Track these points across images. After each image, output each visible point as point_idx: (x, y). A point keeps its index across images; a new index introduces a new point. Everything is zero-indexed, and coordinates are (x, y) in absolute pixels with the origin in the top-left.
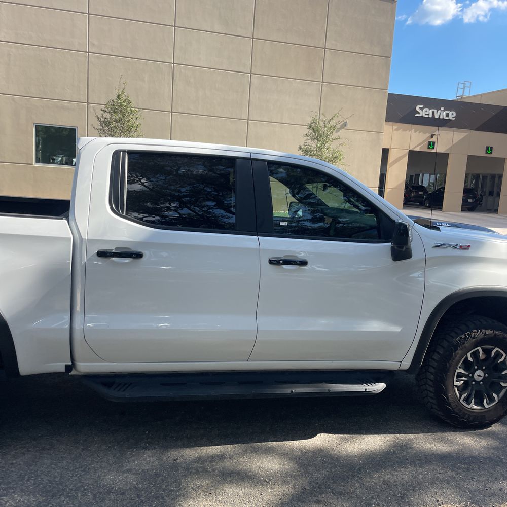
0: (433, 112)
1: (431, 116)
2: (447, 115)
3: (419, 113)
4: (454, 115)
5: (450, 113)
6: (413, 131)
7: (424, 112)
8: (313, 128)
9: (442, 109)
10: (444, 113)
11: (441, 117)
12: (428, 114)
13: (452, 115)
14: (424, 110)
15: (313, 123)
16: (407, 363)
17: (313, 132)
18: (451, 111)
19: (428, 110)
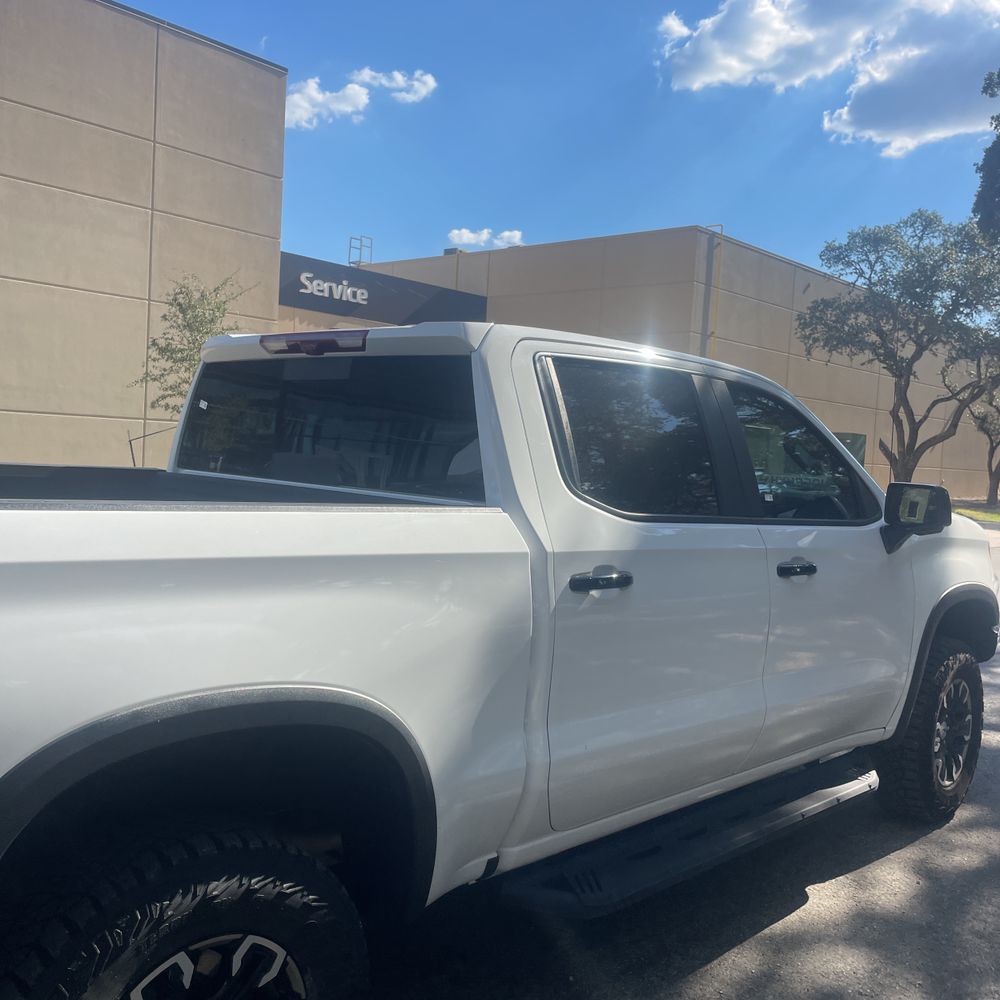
0: (331, 288)
1: (326, 294)
2: (354, 295)
3: (306, 288)
4: (365, 297)
5: (359, 292)
6: (297, 319)
7: (314, 287)
8: (180, 305)
9: (345, 283)
10: (349, 291)
11: (344, 298)
12: (322, 291)
13: (362, 296)
14: (315, 282)
15: (181, 293)
16: (892, 728)
17: (183, 311)
18: (359, 288)
19: (321, 282)
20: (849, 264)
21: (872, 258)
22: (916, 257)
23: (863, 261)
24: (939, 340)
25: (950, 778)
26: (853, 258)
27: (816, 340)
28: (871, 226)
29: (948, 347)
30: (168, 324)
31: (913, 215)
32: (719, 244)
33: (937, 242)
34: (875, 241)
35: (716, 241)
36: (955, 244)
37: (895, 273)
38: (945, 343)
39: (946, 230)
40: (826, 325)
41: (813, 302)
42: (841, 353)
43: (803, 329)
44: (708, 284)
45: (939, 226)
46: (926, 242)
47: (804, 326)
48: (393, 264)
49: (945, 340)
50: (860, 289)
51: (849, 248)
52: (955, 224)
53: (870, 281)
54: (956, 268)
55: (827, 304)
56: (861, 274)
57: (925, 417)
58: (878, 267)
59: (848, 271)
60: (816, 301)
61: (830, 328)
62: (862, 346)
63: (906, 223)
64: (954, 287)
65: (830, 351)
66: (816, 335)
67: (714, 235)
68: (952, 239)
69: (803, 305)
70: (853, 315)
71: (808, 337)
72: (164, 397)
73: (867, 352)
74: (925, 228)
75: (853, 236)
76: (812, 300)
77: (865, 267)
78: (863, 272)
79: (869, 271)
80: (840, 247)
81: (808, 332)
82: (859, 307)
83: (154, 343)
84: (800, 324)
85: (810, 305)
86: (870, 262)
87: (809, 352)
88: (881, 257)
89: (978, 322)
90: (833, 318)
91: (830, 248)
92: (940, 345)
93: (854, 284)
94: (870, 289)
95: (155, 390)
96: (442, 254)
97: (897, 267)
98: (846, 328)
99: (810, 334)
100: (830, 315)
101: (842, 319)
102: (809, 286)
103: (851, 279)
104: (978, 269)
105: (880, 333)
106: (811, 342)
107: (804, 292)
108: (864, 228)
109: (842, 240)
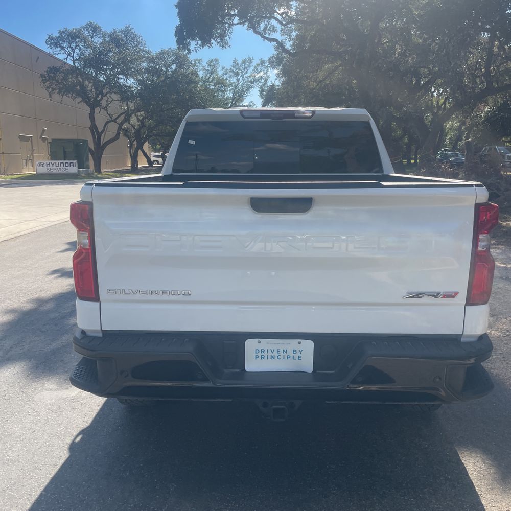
20: (62, 48)
21: (73, 45)
22: (96, 48)
23: (69, 47)
24: (111, 91)
26: (64, 45)
27: (53, 89)
31: (88, 24)
33: (101, 40)
34: (73, 36)
36: (110, 41)
37: (86, 54)
39: (104, 34)
40: (58, 81)
41: (48, 68)
42: (68, 97)
43: (44, 83)
45: (100, 31)
46: (95, 39)
47: (44, 81)
51: (61, 38)
52: (108, 32)
53: (73, 58)
55: (55, 70)
56: (69, 54)
57: (103, 130)
58: (76, 51)
59: (62, 52)
60: (50, 67)
61: (60, 84)
63: (84, 28)
65: (62, 95)
66: (53, 87)
68: (107, 40)
69: (41, 69)
74: (94, 32)
75: (61, 33)
80: (56, 38)
81: (47, 84)
84: (43, 80)
87: (50, 96)
88: (78, 46)
89: (129, 83)
91: (51, 38)
97: (87, 52)
99: (50, 86)
100: (60, 77)
102: (38, 58)
106: (50, 90)
107: (37, 61)
108: (66, 29)
109: (56, 35)
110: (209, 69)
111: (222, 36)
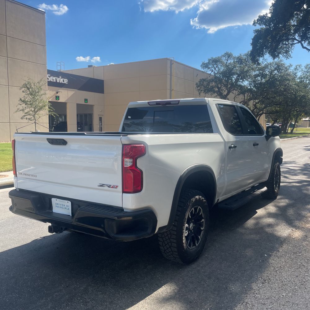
0: (56, 79)
1: (55, 81)
2: (64, 81)
3: (48, 79)
7: (51, 79)
9: (60, 77)
10: (62, 80)
11: (60, 82)
12: (53, 80)
14: (51, 77)
15: (28, 84)
16: (267, 178)
17: (28, 89)
18: (65, 78)
19: (53, 77)
20: (209, 68)
21: (215, 66)
22: (227, 66)
23: (213, 67)
24: (234, 89)
25: (276, 190)
26: (210, 66)
27: (201, 91)
28: (214, 57)
29: (237, 91)
30: (24, 94)
31: (225, 54)
32: (173, 63)
33: (232, 61)
34: (215, 61)
35: (172, 62)
36: (237, 62)
37: (221, 70)
38: (236, 90)
39: (234, 58)
40: (204, 86)
42: (209, 94)
43: (197, 87)
44: (171, 75)
45: (232, 56)
46: (229, 62)
47: (198, 87)
48: (72, 70)
49: (236, 89)
50: (212, 75)
51: (209, 63)
52: (236, 56)
53: (215, 73)
54: (237, 69)
55: (204, 80)
56: (212, 71)
58: (217, 69)
59: (209, 70)
60: (201, 79)
61: (205, 87)
62: (214, 92)
63: (223, 56)
64: (237, 74)
65: (206, 94)
66: (201, 89)
67: (172, 60)
68: (236, 60)
69: (197, 80)
70: (211, 83)
71: (199, 90)
72: (25, 116)
73: (215, 93)
74: (228, 57)
75: (209, 60)
76: (200, 79)
77: (213, 69)
78: (213, 70)
79: (214, 70)
80: (206, 63)
81: (199, 88)
82: (212, 81)
83: (21, 100)
85: (199, 80)
86: (214, 68)
87: (200, 94)
88: (218, 66)
89: (244, 84)
90: (206, 84)
91: (203, 64)
92: (234, 91)
93: (211, 74)
94: (215, 75)
95: (22, 114)
96: (87, 67)
97: (222, 69)
98: (210, 87)
100: (205, 83)
101: (208, 84)
102: (198, 75)
103: (210, 72)
104: (244, 69)
105: (218, 88)
106: (200, 91)
107: (196, 77)
108: (212, 58)
109: (207, 61)
110: (306, 70)
111: (287, 52)
